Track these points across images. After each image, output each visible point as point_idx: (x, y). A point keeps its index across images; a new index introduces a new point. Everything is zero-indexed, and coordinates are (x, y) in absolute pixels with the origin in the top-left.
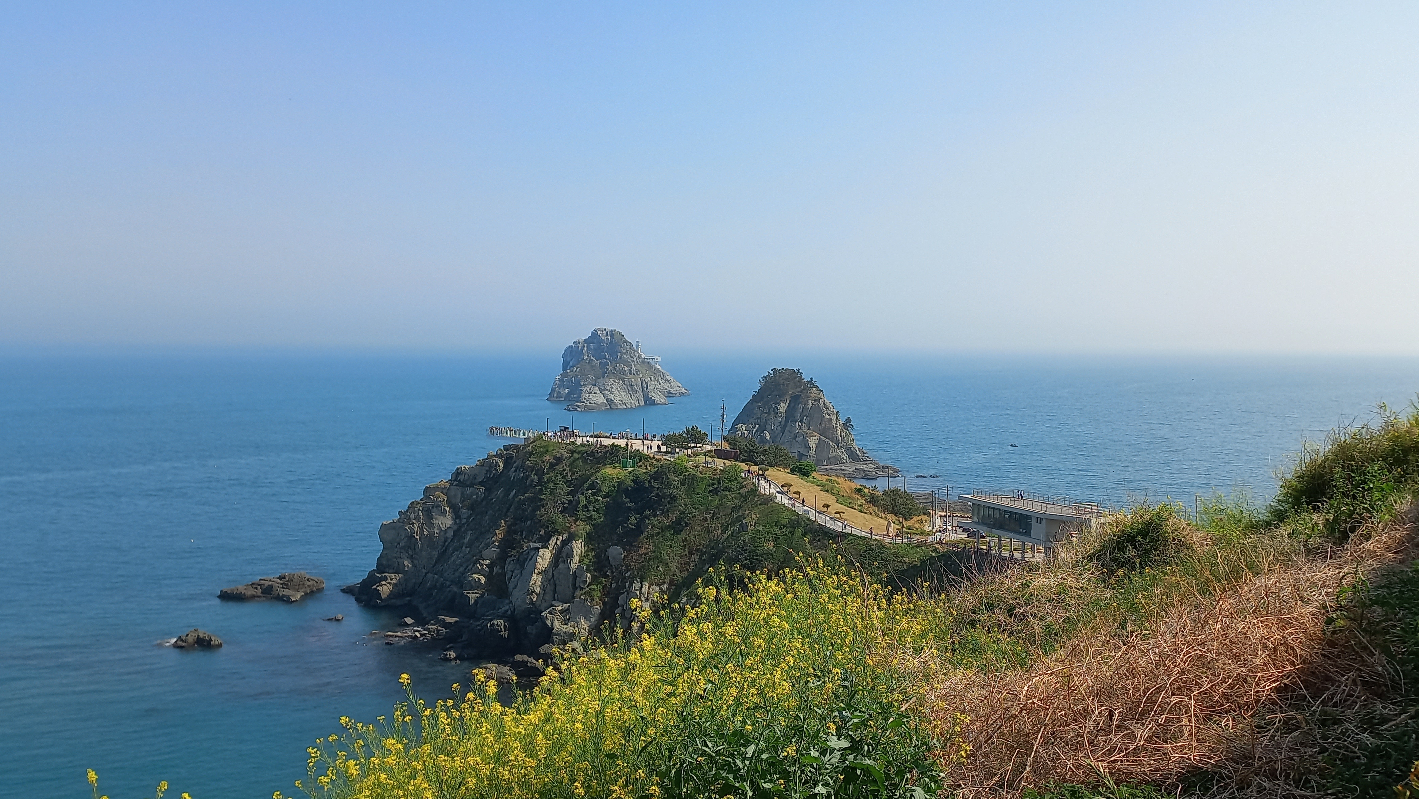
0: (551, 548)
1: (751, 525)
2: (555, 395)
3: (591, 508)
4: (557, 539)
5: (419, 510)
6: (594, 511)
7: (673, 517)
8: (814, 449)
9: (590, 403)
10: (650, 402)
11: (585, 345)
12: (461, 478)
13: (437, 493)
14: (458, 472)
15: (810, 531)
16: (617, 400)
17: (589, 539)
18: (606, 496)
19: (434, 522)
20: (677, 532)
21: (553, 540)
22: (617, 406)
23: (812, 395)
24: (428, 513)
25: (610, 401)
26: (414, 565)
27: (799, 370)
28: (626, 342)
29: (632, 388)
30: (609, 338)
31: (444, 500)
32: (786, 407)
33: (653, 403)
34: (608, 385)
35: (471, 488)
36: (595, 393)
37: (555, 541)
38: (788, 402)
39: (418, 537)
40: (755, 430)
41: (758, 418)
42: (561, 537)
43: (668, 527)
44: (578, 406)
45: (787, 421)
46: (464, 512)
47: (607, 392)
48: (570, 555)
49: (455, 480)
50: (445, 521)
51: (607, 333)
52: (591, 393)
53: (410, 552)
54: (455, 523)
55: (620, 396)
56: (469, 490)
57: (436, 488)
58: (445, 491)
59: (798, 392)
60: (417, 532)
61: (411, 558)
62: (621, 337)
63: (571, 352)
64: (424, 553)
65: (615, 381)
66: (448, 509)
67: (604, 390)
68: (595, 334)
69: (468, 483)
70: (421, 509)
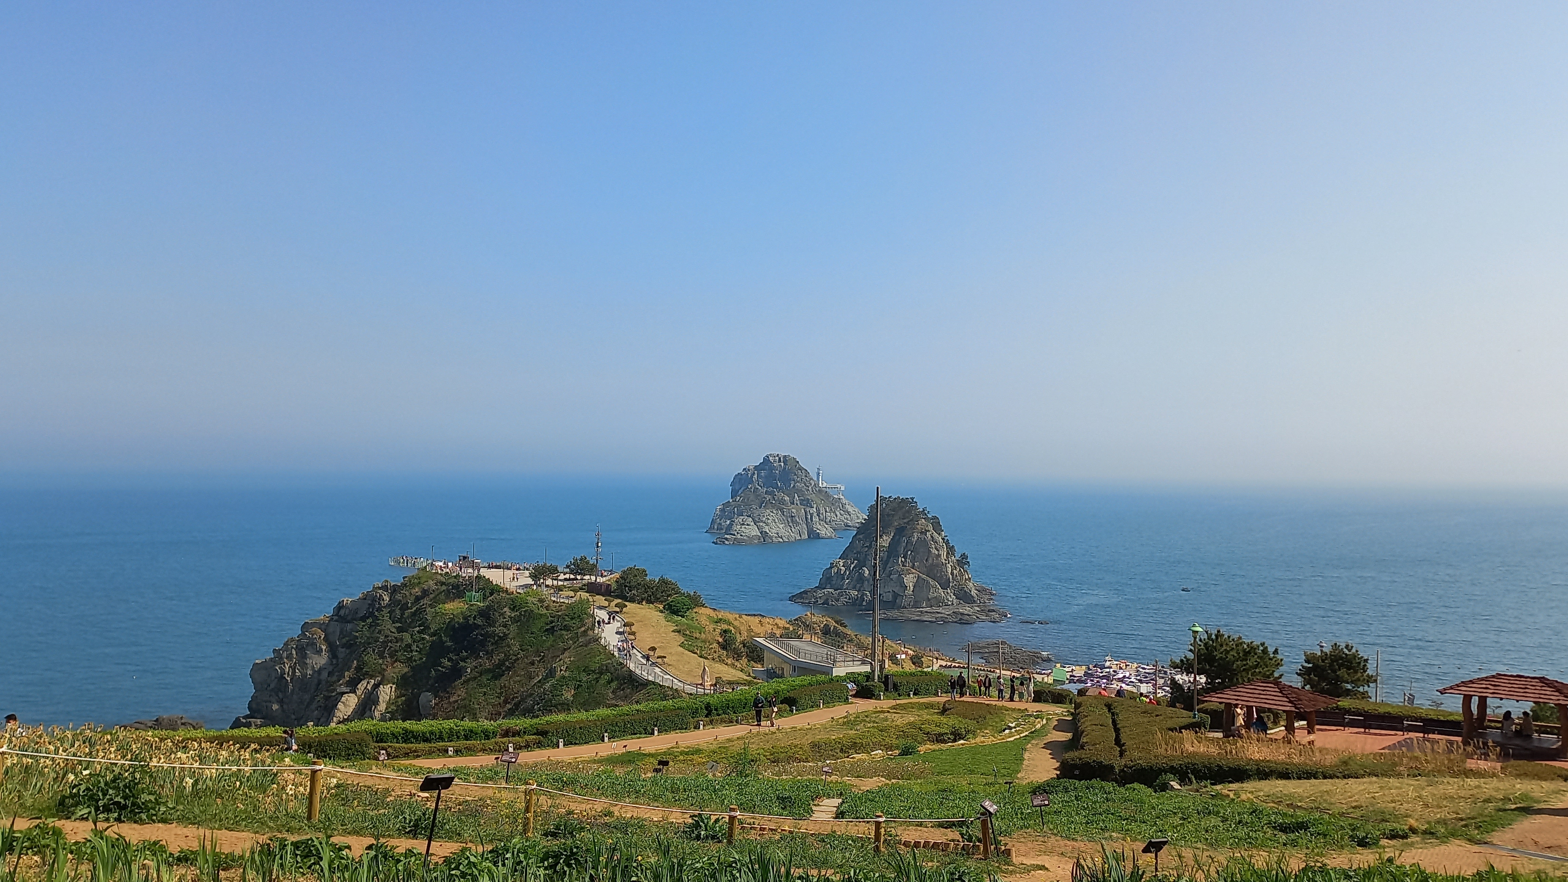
0: (359, 692)
1: (561, 670)
2: (716, 527)
3: (414, 647)
4: (368, 683)
5: (292, 648)
6: (417, 651)
7: (496, 659)
8: (912, 588)
9: (741, 535)
10: (814, 536)
11: (756, 472)
12: (342, 613)
13: (314, 629)
14: (340, 607)
15: (617, 679)
16: (772, 533)
17: (402, 683)
18: (433, 635)
19: (308, 661)
20: (497, 677)
21: (364, 683)
22: (772, 540)
23: (918, 526)
24: (302, 651)
25: (764, 534)
26: (283, 711)
27: (912, 499)
28: (801, 469)
29: (792, 521)
30: (782, 464)
31: (320, 637)
32: (890, 540)
33: (818, 537)
34: (764, 516)
35: (351, 624)
36: (748, 525)
37: (365, 685)
38: (892, 534)
39: (289, 679)
40: (852, 566)
41: (858, 553)
42: (373, 681)
43: (488, 671)
44: (726, 539)
45: (889, 557)
46: (342, 652)
47: (761, 524)
48: (376, 702)
49: (336, 615)
50: (319, 660)
51: (780, 459)
52: (743, 524)
53: (281, 695)
54: (332, 664)
55: (776, 527)
56: (349, 626)
57: (314, 624)
58: (323, 627)
59: (905, 523)
60: (288, 673)
61: (281, 702)
62: (796, 463)
63: (740, 479)
64: (295, 697)
65: (772, 512)
66: (324, 648)
67: (759, 522)
68: (766, 460)
69: (349, 618)
70: (295, 646)
